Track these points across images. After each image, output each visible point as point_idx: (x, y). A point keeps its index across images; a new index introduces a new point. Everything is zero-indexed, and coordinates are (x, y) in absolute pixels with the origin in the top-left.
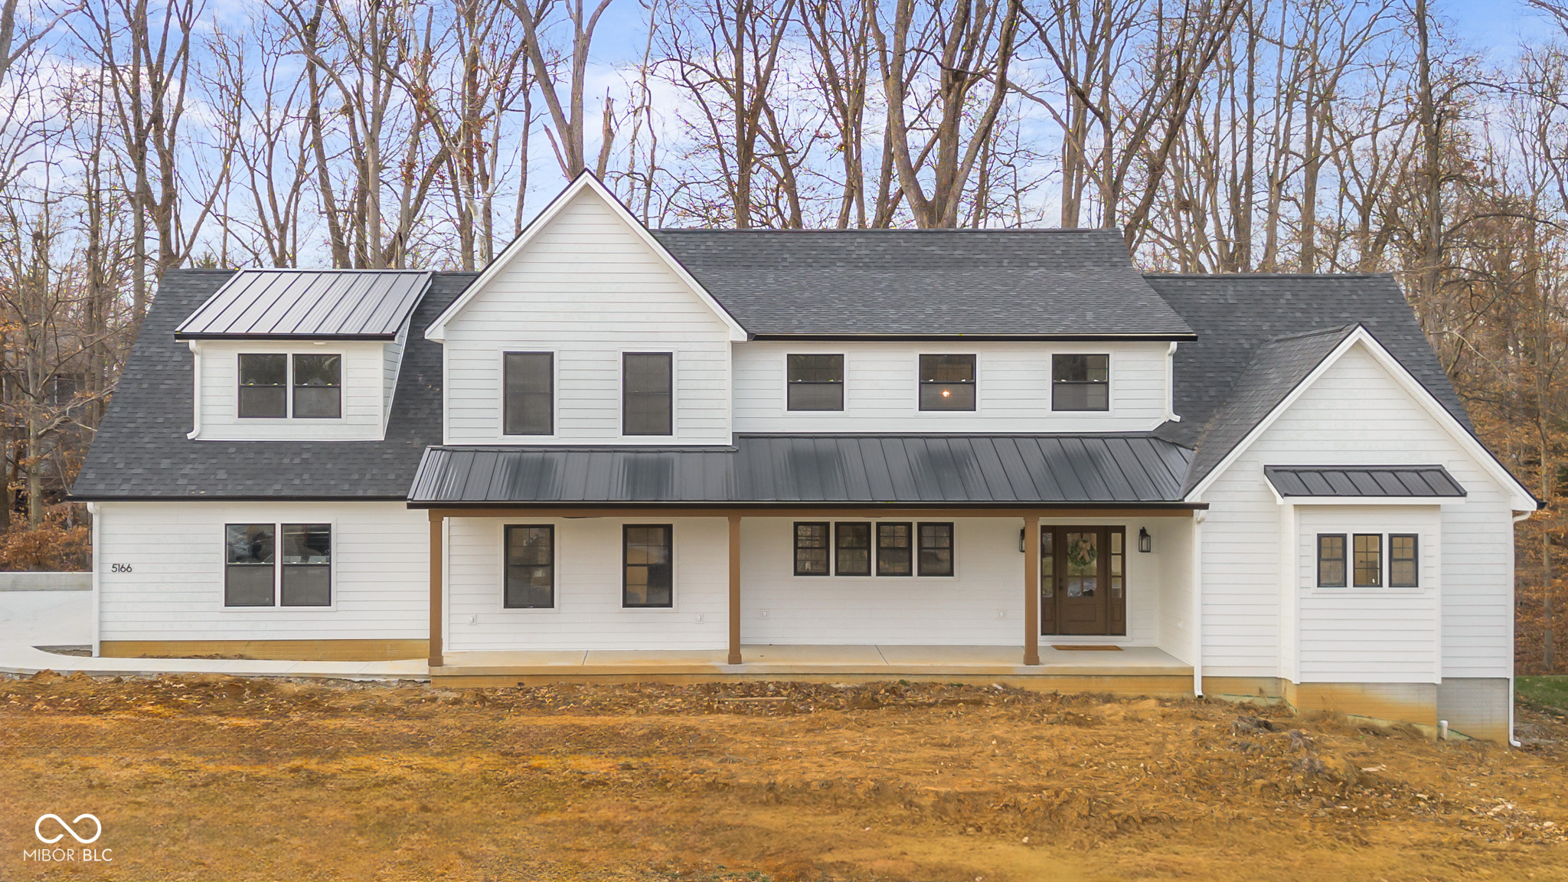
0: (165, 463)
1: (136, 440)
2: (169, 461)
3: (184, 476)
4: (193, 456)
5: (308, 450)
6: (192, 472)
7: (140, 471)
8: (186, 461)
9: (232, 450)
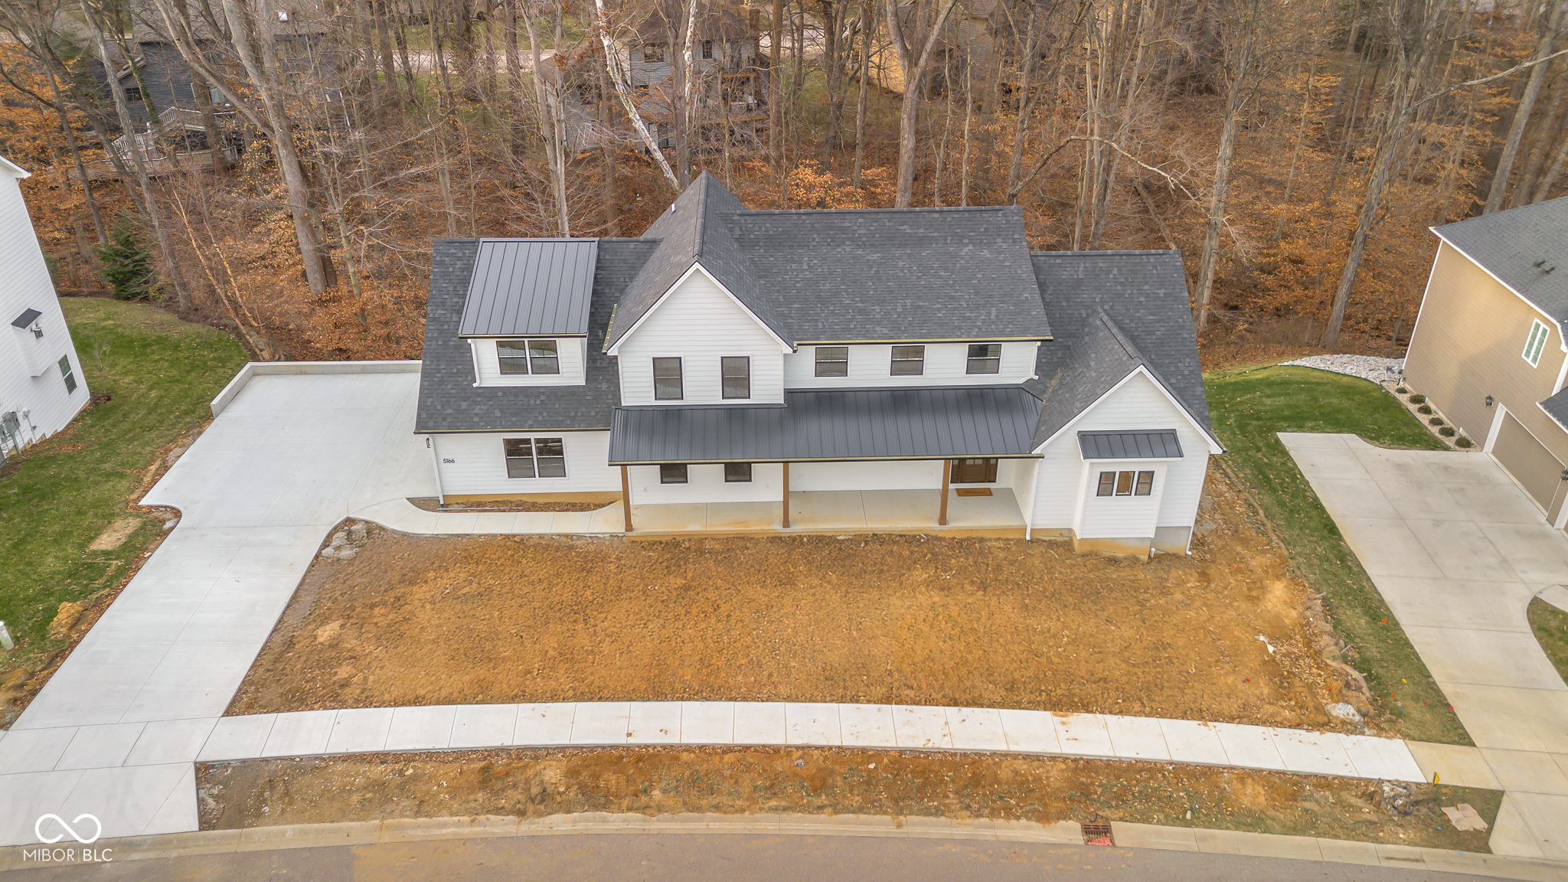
0: (464, 405)
1: (443, 387)
2: (465, 403)
3: (476, 415)
4: (479, 399)
5: (543, 393)
6: (480, 412)
7: (450, 411)
8: (476, 403)
9: (500, 394)
